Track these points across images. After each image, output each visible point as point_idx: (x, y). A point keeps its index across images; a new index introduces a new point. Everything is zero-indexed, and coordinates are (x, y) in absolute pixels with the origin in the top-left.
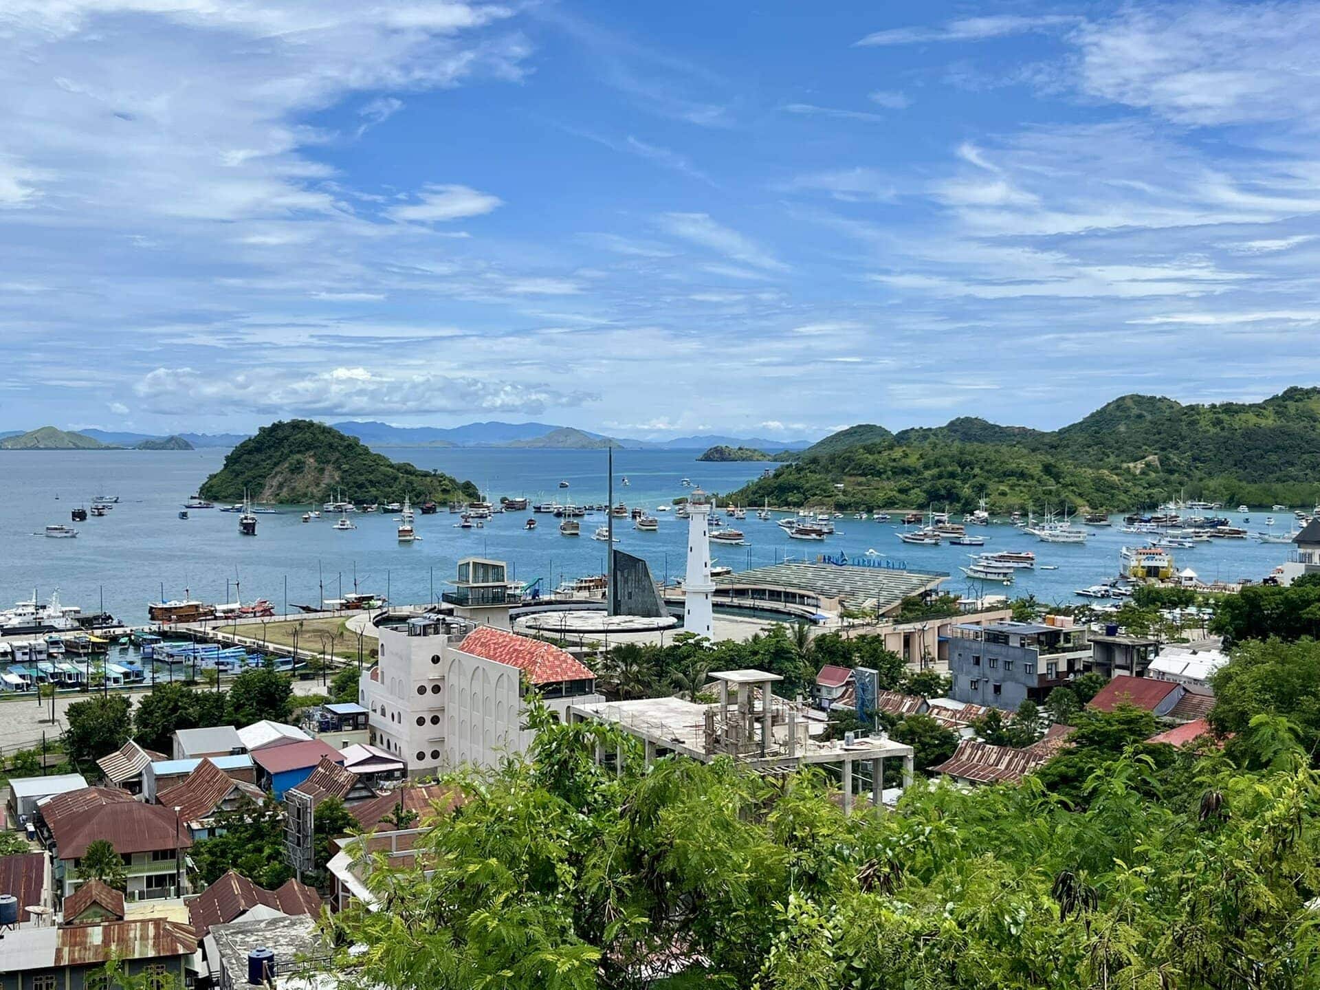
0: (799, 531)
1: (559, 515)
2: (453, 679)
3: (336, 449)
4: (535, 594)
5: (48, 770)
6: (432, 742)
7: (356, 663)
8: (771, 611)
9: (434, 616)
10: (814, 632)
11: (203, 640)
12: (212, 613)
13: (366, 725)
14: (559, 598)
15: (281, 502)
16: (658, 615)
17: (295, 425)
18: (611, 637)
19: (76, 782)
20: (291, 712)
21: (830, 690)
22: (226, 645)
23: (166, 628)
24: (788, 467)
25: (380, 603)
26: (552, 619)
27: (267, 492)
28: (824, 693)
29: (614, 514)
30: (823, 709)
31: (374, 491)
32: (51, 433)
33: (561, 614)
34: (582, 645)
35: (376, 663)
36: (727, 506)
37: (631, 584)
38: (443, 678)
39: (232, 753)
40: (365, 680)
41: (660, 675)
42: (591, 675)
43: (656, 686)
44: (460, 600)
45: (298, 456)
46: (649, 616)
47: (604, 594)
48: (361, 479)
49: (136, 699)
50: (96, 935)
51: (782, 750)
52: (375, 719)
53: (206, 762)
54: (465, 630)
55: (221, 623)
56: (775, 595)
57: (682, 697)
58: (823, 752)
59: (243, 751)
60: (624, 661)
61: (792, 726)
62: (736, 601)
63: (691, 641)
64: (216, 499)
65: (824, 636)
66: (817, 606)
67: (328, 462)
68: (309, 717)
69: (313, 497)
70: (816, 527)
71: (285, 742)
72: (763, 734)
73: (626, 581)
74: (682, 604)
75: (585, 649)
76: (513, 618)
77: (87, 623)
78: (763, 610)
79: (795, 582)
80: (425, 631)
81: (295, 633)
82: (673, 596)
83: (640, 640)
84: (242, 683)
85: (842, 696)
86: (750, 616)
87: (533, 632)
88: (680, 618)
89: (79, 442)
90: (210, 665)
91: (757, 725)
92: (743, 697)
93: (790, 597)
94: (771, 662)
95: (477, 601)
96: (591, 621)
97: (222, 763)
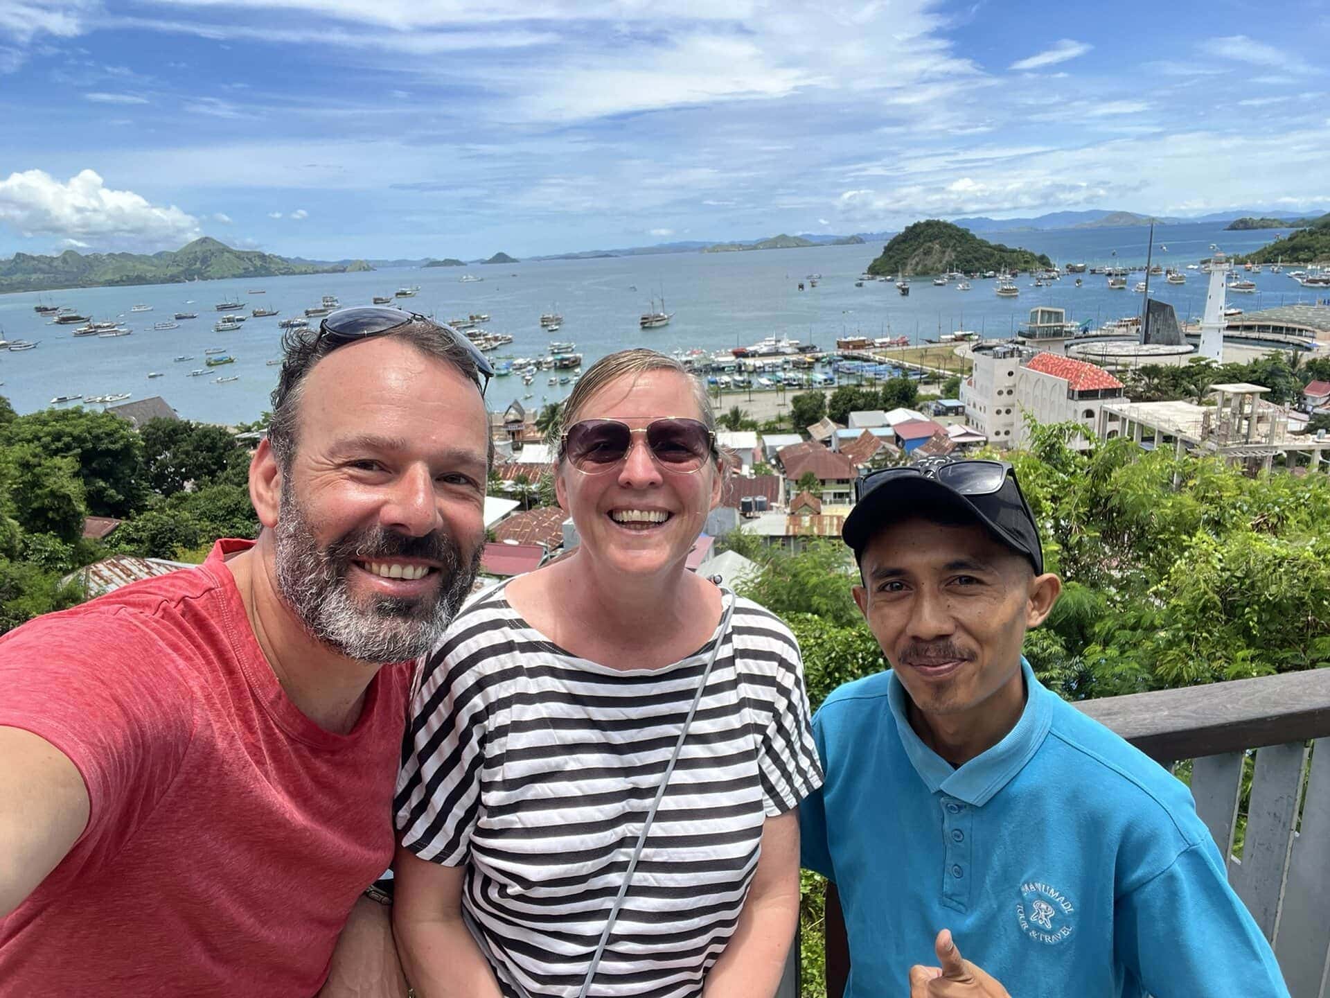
0: (1308, 281)
1: (1110, 275)
2: (1022, 386)
3: (954, 238)
4: (1085, 330)
5: (782, 432)
6: (1006, 425)
7: (959, 375)
8: (1273, 341)
9: (1011, 346)
10: (1306, 357)
11: (867, 360)
12: (873, 344)
13: (963, 413)
14: (1103, 333)
15: (917, 274)
16: (1179, 343)
17: (929, 224)
18: (1140, 359)
19: (797, 439)
20: (917, 404)
21: (1314, 399)
22: (881, 363)
23: (846, 353)
24: (1301, 232)
25: (976, 337)
26: (1097, 347)
27: (909, 268)
28: (1309, 401)
29: (1150, 272)
30: (1307, 413)
31: (977, 264)
32: (783, 238)
33: (1104, 344)
34: (1116, 364)
35: (971, 376)
36: (1246, 263)
37: (1159, 324)
38: (1015, 386)
39: (883, 426)
40: (964, 386)
41: (1175, 386)
42: (1121, 385)
43: (1171, 393)
44: (1031, 335)
45: (930, 244)
46: (1171, 344)
47: (1138, 330)
48: (969, 256)
49: (829, 394)
50: (806, 521)
51: (1264, 440)
52: (969, 410)
53: (867, 431)
54: (1033, 354)
55: (878, 350)
56: (1277, 329)
57: (1191, 402)
58: (1297, 443)
59: (888, 426)
60: (1148, 376)
61: (1273, 425)
62: (1244, 334)
63: (1203, 363)
64: (878, 274)
65: (1314, 361)
66: (1313, 337)
67: (948, 247)
68: (928, 407)
69: (937, 269)
70: (1324, 278)
71: (913, 422)
72: (1249, 429)
73: (1156, 321)
74: (1198, 336)
75: (1119, 368)
76: (1066, 347)
77: (802, 350)
78: (1266, 340)
79: (1297, 319)
80: (1004, 355)
81: (922, 357)
82: (1191, 331)
83: (1162, 362)
84: (889, 386)
85: (1325, 404)
86: (1254, 345)
87: (1081, 356)
88: (1196, 346)
89: (801, 242)
90: (871, 375)
91: (1245, 423)
92: (1235, 403)
93: (1290, 331)
94: (1266, 379)
95: (1042, 335)
96: (1125, 349)
97: (877, 432)
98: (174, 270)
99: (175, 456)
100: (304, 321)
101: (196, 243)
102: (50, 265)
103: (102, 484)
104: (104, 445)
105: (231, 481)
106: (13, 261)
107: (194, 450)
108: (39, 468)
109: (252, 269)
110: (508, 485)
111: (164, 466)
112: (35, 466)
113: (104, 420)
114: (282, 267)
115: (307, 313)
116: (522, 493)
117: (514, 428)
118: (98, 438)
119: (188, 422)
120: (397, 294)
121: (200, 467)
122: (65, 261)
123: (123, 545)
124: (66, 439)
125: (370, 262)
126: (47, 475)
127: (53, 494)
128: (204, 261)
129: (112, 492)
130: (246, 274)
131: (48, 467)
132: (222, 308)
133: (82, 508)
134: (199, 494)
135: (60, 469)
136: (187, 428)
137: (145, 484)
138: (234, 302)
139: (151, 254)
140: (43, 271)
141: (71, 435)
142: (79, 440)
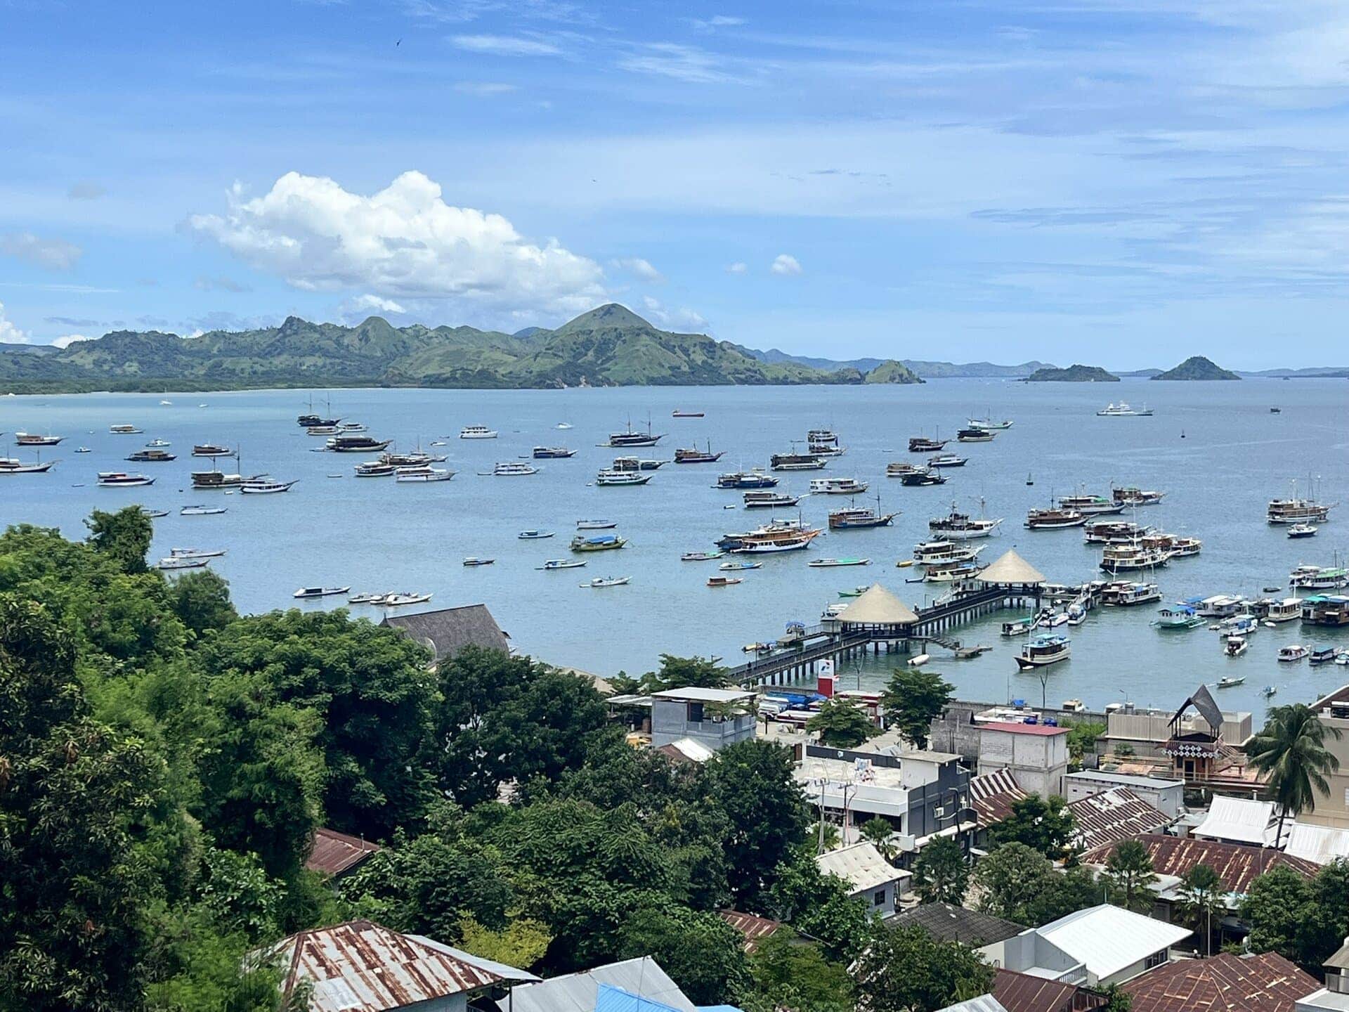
98: (545, 364)
99: (492, 727)
100: (771, 478)
101: (594, 313)
102: (338, 342)
103: (353, 766)
104: (374, 690)
105: (587, 793)
106: (280, 330)
107: (528, 720)
108: (257, 721)
109: (685, 368)
110: (1166, 885)
111: (469, 744)
112: (252, 716)
113: (382, 640)
114: (741, 367)
115: (776, 461)
116: (1199, 909)
117: (1191, 751)
118: (364, 675)
119: (526, 662)
120: (962, 434)
121: (533, 755)
122: (364, 335)
123: (369, 900)
124: (310, 672)
125: (915, 364)
126: (268, 735)
127: (271, 774)
128: (603, 348)
129: (367, 785)
130: (674, 379)
131: (273, 721)
132: (621, 442)
133: (315, 810)
134: (525, 812)
135: (291, 727)
136: (523, 672)
137: (431, 777)
138: (645, 432)
139: (512, 333)
140: (326, 354)
141: (318, 663)
142: (330, 674)
